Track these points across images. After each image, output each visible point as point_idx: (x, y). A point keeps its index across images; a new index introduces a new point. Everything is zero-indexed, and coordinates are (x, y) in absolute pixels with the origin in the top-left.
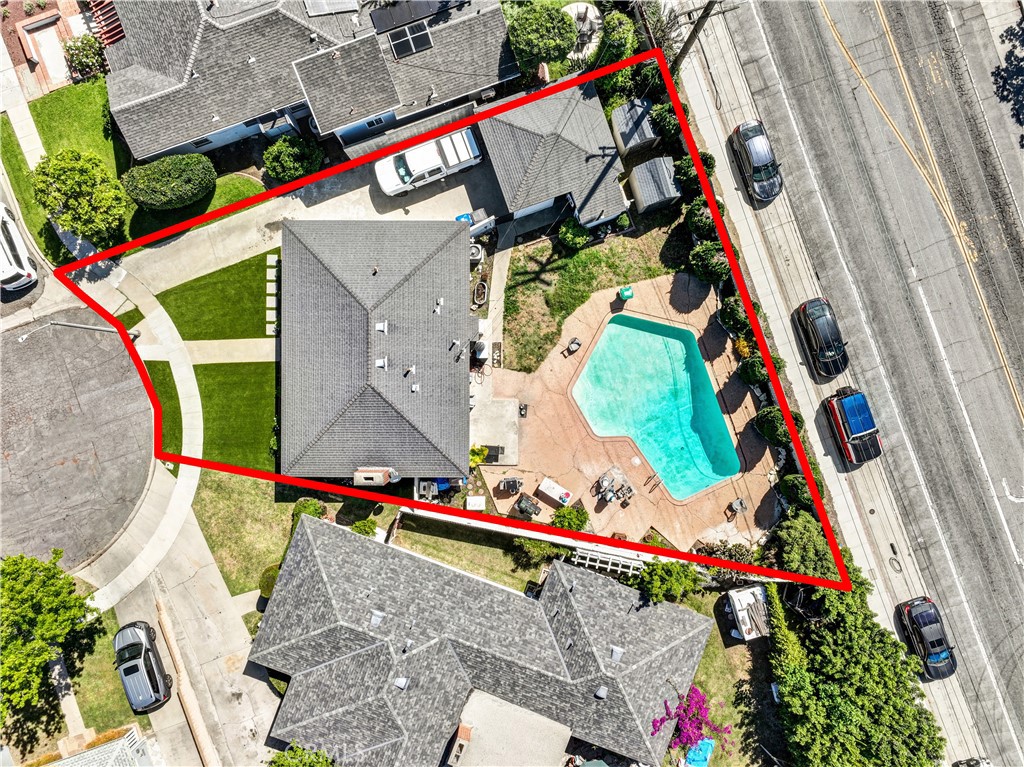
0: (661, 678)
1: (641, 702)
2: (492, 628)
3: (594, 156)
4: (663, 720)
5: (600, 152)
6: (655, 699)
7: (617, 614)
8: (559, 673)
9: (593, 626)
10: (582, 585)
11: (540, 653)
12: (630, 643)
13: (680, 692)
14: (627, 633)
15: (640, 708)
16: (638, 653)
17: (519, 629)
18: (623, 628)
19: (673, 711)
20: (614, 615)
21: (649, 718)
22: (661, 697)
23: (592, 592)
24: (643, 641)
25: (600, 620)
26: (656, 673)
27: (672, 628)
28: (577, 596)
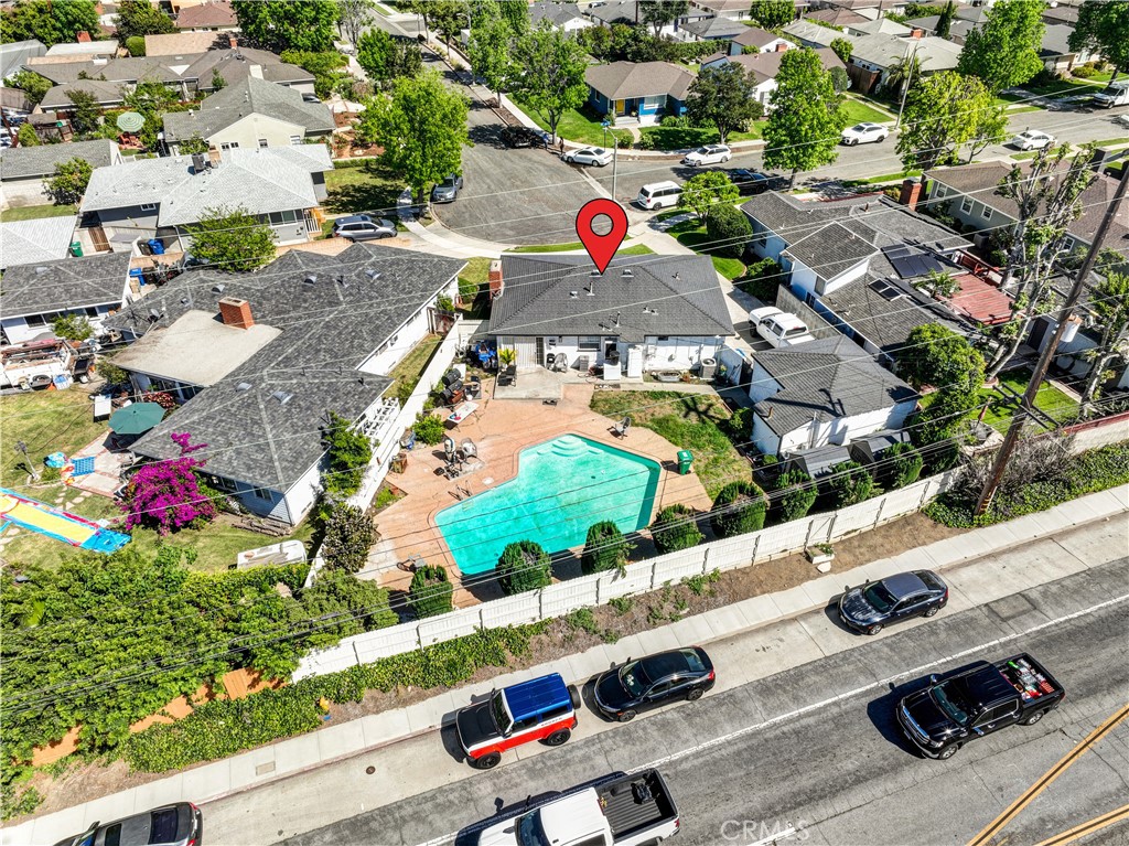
0: (237, 436)
1: (218, 418)
2: (340, 333)
3: (828, 394)
4: (184, 444)
5: (835, 400)
6: (214, 434)
7: (324, 409)
8: (278, 364)
9: (318, 388)
10: (362, 392)
11: (304, 357)
12: (289, 411)
13: (209, 462)
14: (301, 411)
15: (210, 418)
16: (275, 414)
17: (332, 350)
18: (308, 409)
19: (187, 456)
20: (323, 406)
21: (195, 429)
22: (213, 440)
23: (353, 396)
24: (286, 421)
25: (322, 394)
26: (245, 429)
27: (290, 449)
28: (353, 385)
